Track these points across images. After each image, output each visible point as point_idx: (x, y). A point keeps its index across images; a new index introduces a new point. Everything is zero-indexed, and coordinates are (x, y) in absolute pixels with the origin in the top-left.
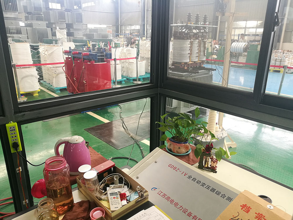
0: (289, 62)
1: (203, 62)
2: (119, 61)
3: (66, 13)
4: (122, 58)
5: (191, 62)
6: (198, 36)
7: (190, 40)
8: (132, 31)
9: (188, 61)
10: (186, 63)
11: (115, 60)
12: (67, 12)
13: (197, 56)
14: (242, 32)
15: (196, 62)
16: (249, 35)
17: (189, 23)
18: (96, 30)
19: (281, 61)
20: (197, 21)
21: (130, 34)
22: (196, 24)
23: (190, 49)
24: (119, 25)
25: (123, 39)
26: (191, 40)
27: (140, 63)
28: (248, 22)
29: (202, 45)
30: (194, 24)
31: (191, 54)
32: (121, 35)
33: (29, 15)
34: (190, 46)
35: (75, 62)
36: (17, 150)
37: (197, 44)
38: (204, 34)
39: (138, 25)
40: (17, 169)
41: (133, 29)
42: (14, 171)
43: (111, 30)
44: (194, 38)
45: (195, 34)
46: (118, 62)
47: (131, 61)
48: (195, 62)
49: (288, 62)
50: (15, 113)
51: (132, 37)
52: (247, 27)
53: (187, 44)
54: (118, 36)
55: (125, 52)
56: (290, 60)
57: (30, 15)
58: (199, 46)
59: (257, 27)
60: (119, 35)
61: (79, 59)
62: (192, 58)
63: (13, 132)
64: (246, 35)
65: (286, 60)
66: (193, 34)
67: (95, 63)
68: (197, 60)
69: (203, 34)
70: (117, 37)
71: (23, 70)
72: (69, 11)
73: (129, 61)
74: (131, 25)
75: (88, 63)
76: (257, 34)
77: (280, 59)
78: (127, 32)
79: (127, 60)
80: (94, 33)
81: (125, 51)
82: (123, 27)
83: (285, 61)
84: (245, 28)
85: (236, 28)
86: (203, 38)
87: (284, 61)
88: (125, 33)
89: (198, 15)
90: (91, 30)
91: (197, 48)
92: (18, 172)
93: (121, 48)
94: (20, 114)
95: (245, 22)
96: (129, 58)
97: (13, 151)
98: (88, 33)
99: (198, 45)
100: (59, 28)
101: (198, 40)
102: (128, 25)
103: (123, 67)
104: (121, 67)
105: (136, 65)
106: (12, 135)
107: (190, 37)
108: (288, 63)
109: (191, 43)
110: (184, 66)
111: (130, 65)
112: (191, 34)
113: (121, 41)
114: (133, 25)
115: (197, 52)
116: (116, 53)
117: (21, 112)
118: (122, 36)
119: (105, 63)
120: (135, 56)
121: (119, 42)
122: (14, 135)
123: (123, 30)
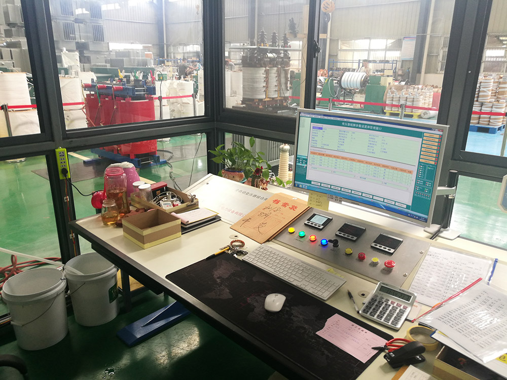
0: (426, 101)
1: (286, 99)
2: (166, 100)
3: (76, 25)
4: (170, 96)
5: (268, 99)
6: (277, 62)
7: (264, 69)
8: (186, 55)
9: (263, 96)
10: (261, 100)
11: (160, 98)
12: (78, 24)
13: (276, 91)
14: (364, 56)
15: (275, 99)
16: (375, 62)
17: (262, 44)
18: (127, 54)
19: (413, 101)
20: (274, 42)
21: (183, 60)
22: (273, 46)
23: (265, 81)
24: (165, 45)
25: (171, 67)
26: (266, 67)
27: (199, 104)
28: (372, 40)
29: (283, 75)
30: (270, 46)
31: (267, 87)
32: (167, 61)
33: (13, 29)
34: (265, 76)
35: (101, 101)
36: (66, 176)
37: (275, 73)
38: (285, 60)
39: (196, 44)
40: (65, 198)
41: (188, 51)
42: (61, 200)
43: (151, 53)
44: (270, 66)
45: (272, 60)
46: (164, 102)
47: (185, 100)
48: (273, 98)
49: (423, 101)
50: (64, 139)
51: (186, 64)
52: (371, 48)
53: (261, 73)
54: (163, 62)
55: (175, 87)
56: (426, 99)
57: (14, 27)
58: (279, 76)
59: (387, 49)
60: (166, 61)
61: (107, 96)
62: (269, 93)
63: (62, 157)
64: (370, 62)
65: (421, 100)
66: (269, 60)
67: (131, 101)
68: (277, 96)
69: (283, 60)
70: (162, 65)
71: (18, 114)
72: (82, 23)
73: (182, 100)
74: (185, 45)
75: (122, 101)
76: (387, 59)
77: (412, 97)
78: (180, 57)
79: (179, 99)
80: (124, 59)
81: (175, 85)
82: (172, 48)
83: (419, 101)
84: (369, 50)
85: (355, 50)
86: (283, 66)
87: (417, 101)
88: (174, 57)
89: (274, 33)
90: (118, 53)
91: (275, 79)
92: (65, 201)
93: (169, 81)
94: (67, 140)
95: (368, 40)
96: (181, 95)
97: (61, 177)
98: (114, 57)
99: (276, 75)
100: (66, 50)
101: (276, 68)
102: (180, 44)
103: (173, 111)
104: (169, 111)
105: (192, 108)
106: (62, 161)
107: (264, 64)
108: (425, 103)
109: (267, 72)
110: (259, 104)
111: (183, 106)
112: (266, 59)
113: (169, 70)
114: (189, 45)
115: (276, 84)
116: (163, 88)
117: (69, 138)
118: (170, 64)
119: (146, 101)
120: (192, 92)
121: (166, 73)
122: (63, 161)
123: (170, 53)
